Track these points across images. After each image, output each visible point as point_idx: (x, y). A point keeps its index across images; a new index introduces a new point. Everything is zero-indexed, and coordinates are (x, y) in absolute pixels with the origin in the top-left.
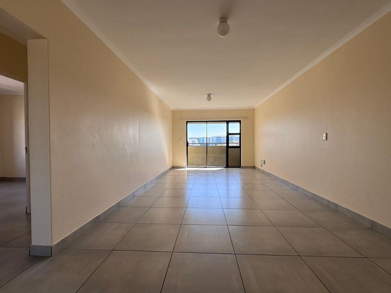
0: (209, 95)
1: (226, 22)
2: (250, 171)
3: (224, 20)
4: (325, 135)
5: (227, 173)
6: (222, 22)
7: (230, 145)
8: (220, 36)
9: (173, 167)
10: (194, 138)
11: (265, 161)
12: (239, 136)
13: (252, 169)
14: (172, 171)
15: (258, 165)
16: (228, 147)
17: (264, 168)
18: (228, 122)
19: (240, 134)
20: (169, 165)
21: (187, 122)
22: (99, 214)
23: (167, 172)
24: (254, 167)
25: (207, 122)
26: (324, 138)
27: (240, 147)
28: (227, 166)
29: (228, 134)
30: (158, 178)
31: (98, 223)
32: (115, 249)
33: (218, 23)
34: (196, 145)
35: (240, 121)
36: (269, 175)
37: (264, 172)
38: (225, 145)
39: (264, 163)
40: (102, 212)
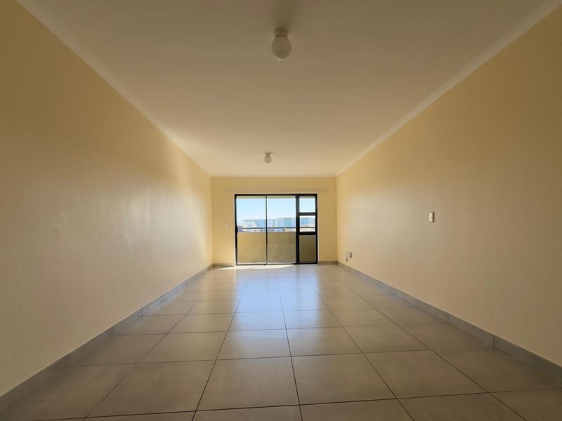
0: (268, 155)
1: (285, 36)
2: (331, 268)
3: (281, 32)
4: (431, 215)
5: (298, 272)
6: (278, 36)
7: (301, 230)
8: (276, 58)
9: (214, 266)
10: (250, 221)
11: (351, 254)
12: (314, 217)
13: (335, 266)
14: (212, 272)
15: (342, 260)
16: (298, 233)
17: (351, 264)
18: (298, 196)
19: (316, 214)
20: (207, 262)
21: (236, 195)
22: (71, 351)
23: (203, 273)
24: (336, 263)
25: (266, 195)
26: (431, 220)
27: (316, 233)
28: (298, 262)
29: (299, 214)
30: (187, 283)
31: (66, 368)
32: (92, 415)
33: (273, 37)
34: (253, 230)
35: (315, 195)
36: (358, 273)
37: (350, 270)
38: (295, 230)
39: (351, 257)
40: (75, 348)
